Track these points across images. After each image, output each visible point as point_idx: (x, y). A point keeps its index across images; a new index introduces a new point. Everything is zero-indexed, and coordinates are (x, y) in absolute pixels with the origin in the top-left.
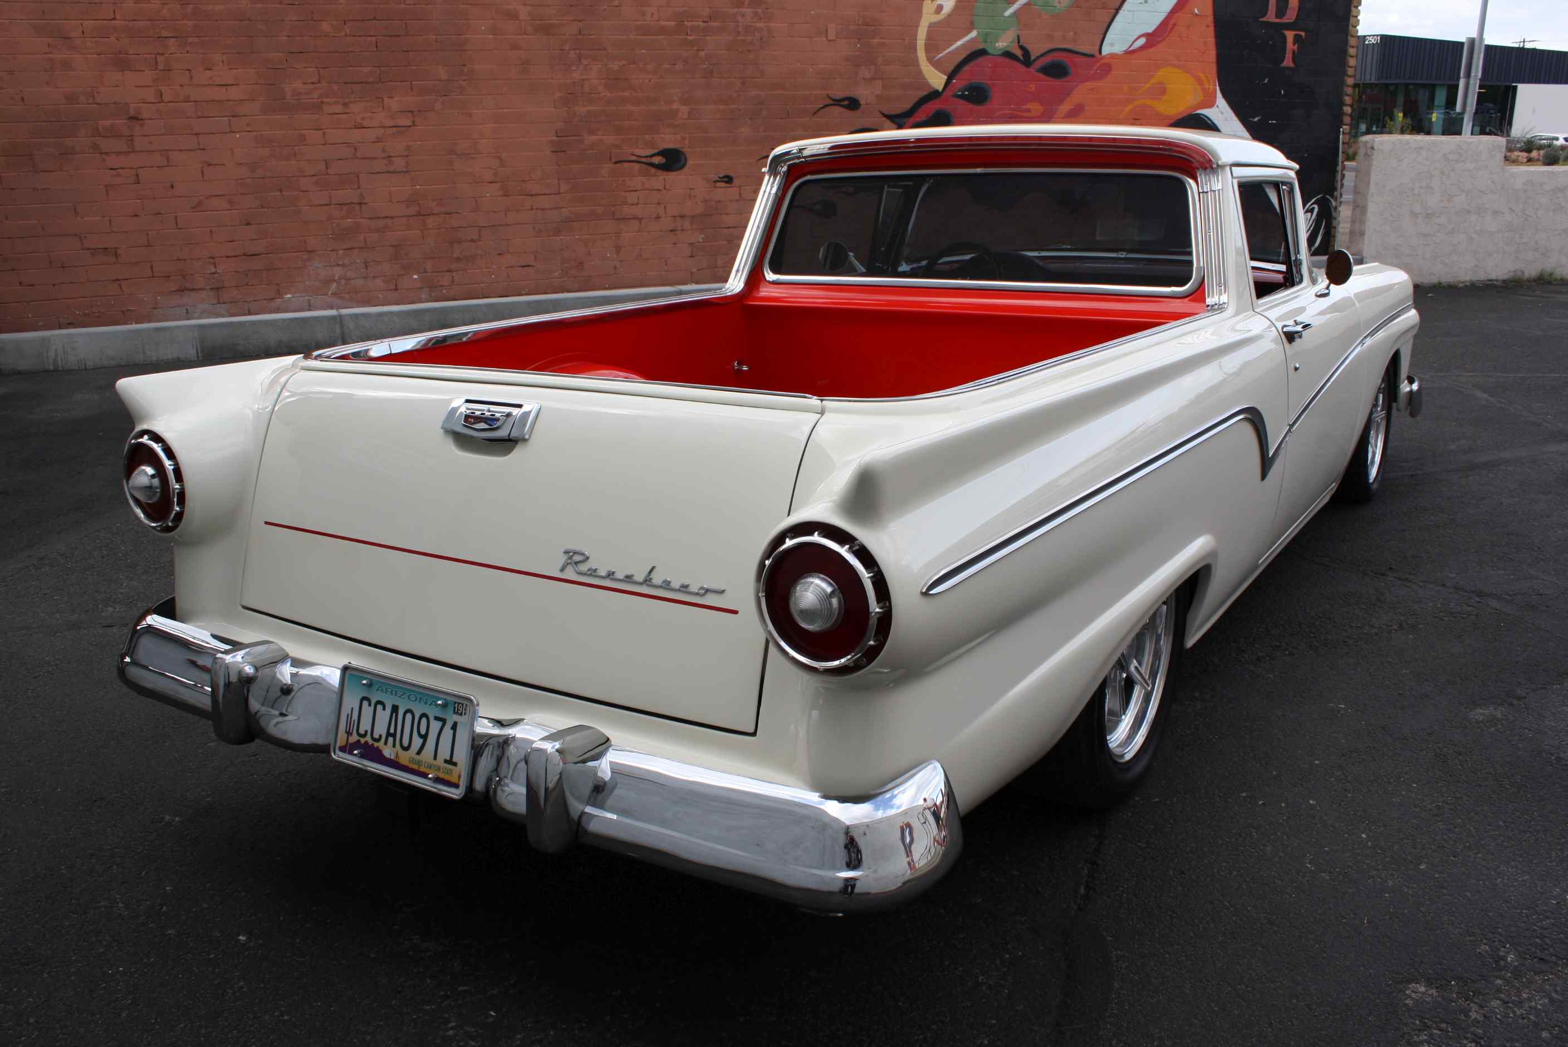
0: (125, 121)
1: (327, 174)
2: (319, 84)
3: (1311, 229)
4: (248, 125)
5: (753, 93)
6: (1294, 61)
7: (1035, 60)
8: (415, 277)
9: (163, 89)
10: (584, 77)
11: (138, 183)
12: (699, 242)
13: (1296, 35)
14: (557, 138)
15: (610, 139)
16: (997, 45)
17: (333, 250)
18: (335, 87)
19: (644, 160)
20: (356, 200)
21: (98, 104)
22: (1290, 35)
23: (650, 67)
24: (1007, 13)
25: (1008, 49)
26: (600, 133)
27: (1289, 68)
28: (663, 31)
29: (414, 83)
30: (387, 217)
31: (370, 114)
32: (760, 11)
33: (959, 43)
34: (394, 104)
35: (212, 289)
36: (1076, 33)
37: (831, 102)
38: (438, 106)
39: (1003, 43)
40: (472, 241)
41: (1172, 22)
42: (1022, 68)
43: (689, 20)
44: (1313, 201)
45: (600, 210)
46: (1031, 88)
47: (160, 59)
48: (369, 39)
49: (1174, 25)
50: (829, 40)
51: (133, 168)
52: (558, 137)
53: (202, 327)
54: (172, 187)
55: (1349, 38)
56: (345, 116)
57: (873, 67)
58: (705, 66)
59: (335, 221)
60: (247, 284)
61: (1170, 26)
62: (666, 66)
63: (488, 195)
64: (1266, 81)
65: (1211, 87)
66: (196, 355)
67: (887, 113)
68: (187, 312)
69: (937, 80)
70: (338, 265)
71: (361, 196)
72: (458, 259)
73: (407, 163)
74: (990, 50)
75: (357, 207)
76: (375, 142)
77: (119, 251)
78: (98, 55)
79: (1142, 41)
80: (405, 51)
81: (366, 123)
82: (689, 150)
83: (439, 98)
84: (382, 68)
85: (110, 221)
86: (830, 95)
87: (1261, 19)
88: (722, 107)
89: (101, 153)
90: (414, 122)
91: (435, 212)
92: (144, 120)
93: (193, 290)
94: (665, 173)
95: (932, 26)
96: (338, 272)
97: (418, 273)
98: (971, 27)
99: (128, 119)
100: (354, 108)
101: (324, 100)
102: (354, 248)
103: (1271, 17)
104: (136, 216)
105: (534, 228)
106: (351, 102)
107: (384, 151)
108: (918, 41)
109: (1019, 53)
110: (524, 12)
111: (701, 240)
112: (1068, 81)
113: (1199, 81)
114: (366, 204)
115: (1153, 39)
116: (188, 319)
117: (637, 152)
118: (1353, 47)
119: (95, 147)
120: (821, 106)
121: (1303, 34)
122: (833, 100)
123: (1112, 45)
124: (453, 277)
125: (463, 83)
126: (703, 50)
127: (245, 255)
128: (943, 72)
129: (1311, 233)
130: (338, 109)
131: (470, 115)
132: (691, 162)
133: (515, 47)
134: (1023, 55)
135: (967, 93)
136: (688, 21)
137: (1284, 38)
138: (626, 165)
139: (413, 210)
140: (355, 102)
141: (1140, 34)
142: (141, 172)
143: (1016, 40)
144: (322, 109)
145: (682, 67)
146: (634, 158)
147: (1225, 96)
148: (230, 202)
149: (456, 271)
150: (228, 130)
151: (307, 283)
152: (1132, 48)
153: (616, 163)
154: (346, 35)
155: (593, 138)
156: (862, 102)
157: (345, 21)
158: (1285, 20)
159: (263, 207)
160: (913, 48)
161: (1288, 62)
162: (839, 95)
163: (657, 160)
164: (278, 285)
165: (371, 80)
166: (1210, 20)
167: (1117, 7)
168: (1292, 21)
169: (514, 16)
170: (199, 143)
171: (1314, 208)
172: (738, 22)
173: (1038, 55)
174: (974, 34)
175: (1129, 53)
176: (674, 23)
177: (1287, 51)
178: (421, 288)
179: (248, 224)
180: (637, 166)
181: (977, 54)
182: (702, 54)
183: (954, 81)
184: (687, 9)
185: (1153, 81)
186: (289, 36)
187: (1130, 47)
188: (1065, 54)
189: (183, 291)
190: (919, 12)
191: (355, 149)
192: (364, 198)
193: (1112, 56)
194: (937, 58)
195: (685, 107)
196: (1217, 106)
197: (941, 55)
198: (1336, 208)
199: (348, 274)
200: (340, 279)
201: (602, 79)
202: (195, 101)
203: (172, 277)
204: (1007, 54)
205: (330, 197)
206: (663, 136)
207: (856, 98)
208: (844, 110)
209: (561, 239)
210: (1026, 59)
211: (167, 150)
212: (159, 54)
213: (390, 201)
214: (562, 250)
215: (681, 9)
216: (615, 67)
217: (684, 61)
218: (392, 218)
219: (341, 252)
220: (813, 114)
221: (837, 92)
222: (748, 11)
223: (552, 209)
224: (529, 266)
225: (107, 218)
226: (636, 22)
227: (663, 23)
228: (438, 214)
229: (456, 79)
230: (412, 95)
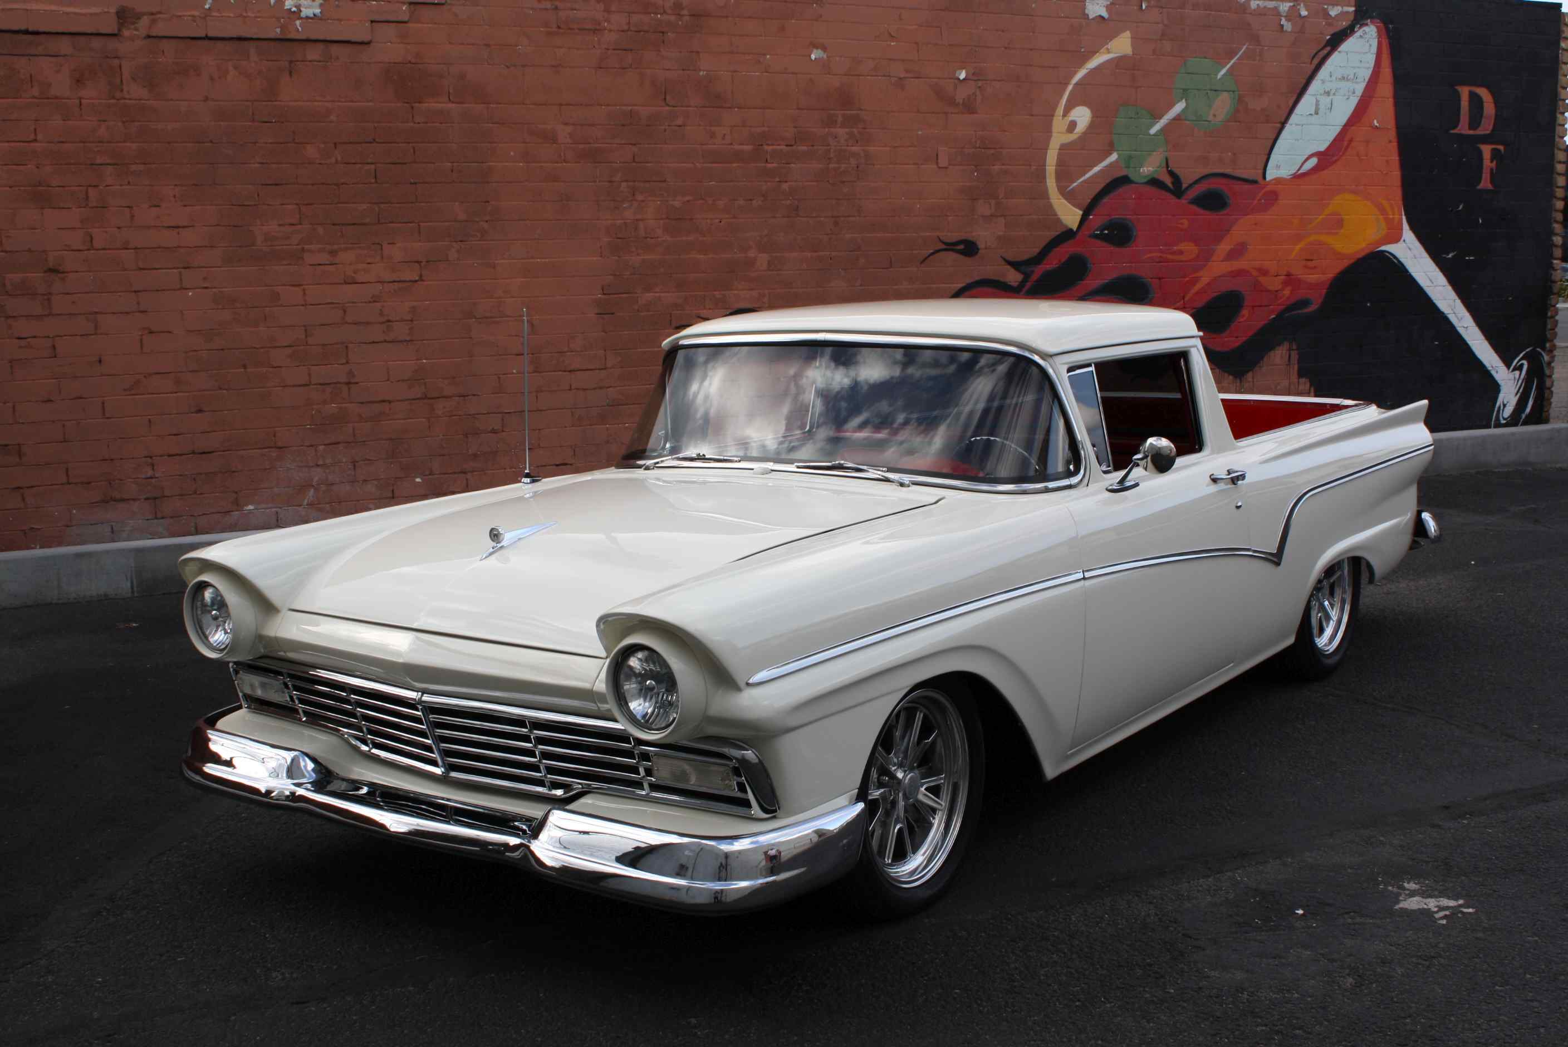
0: (42, 275)
1: (307, 344)
2: (300, 226)
3: (1521, 390)
4: (205, 279)
5: (848, 236)
6: (1492, 182)
7: (1187, 188)
8: (418, 480)
9: (94, 231)
10: (639, 217)
11: (55, 357)
13: (1493, 150)
14: (603, 296)
15: (670, 297)
16: (1141, 171)
17: (312, 446)
18: (320, 230)
20: (343, 379)
21: (6, 252)
22: (1486, 150)
23: (721, 204)
24: (1153, 131)
25: (1155, 176)
26: (657, 290)
27: (1487, 191)
28: (737, 157)
29: (421, 224)
30: (384, 401)
31: (365, 266)
32: (855, 130)
33: (1096, 169)
34: (395, 252)
35: (147, 499)
36: (1234, 154)
37: (944, 247)
38: (453, 255)
39: (1148, 169)
40: (494, 431)
41: (1347, 138)
42: (1173, 199)
43: (770, 143)
44: (1521, 355)
46: (1182, 224)
47: (92, 192)
48: (367, 167)
49: (1351, 141)
50: (940, 168)
51: (48, 337)
52: (604, 294)
53: (139, 551)
54: (100, 361)
55: (1556, 151)
56: (331, 268)
57: (993, 202)
58: (788, 202)
59: (315, 407)
60: (195, 493)
61: (1345, 143)
62: (741, 202)
63: (514, 371)
64: (1461, 207)
65: (1397, 216)
66: (130, 590)
67: (1010, 259)
68: (113, 532)
69: (1070, 216)
70: (318, 466)
71: (351, 373)
72: (475, 456)
73: (411, 329)
74: (1133, 176)
75: (345, 388)
76: (370, 302)
77: (24, 449)
78: (10, 187)
79: (1314, 161)
80: (411, 183)
81: (360, 278)
83: (454, 244)
84: (382, 206)
85: (14, 407)
86: (941, 238)
87: (1452, 132)
88: (809, 255)
89: (7, 317)
90: (421, 276)
91: (446, 394)
92: (67, 272)
93: (123, 500)
95: (1063, 147)
96: (317, 475)
97: (422, 475)
98: (1110, 148)
99: (45, 272)
100: (346, 257)
101: (306, 247)
102: (338, 443)
103: (1463, 128)
104: (49, 401)
105: (573, 414)
106: (340, 249)
107: (381, 314)
108: (1047, 167)
109: (1168, 181)
110: (563, 133)
112: (1227, 214)
113: (1383, 211)
114: (357, 383)
115: (1326, 158)
116: (113, 541)
117: (704, 313)
118: (1560, 162)
120: (932, 251)
121: (1501, 148)
122: (944, 243)
123: (1278, 167)
124: (467, 479)
125: (486, 225)
126: (786, 182)
127: (193, 453)
128: (1078, 207)
129: (1521, 395)
130: (324, 258)
131: (494, 266)
133: (550, 178)
134: (1173, 183)
135: (1106, 232)
136: (768, 145)
137: (1480, 153)
139: (417, 391)
140: (346, 249)
141: (1310, 153)
142: (59, 342)
143: (1164, 164)
144: (302, 258)
145: (760, 202)
147: (1413, 228)
148: (177, 382)
150: (179, 286)
151: (276, 490)
152: (1301, 171)
154: (337, 162)
155: (649, 296)
156: (981, 245)
157: (335, 144)
158: (1479, 132)
159: (220, 389)
160: (1041, 175)
161: (1485, 183)
162: (952, 236)
164: (236, 493)
165: (367, 220)
166: (1392, 134)
167: (1283, 120)
168: (1488, 132)
169: (550, 138)
170: (138, 303)
171: (1522, 365)
172: (829, 145)
173: (1191, 182)
174: (1114, 157)
175: (1297, 177)
176: (750, 147)
177: (1484, 171)
178: (425, 495)
179: (200, 411)
181: (1117, 183)
182: (785, 186)
183: (1091, 217)
184: (766, 129)
185: (1327, 211)
186: (262, 163)
187: (1299, 170)
188: (1224, 181)
189: (107, 502)
190: (1048, 130)
191: (345, 312)
192: (354, 376)
193: (1278, 181)
194: (1071, 187)
195: (765, 255)
196: (1404, 241)
197: (1075, 184)
198: (1549, 364)
199: (330, 477)
200: (318, 485)
201: (662, 219)
202: (136, 248)
203: (93, 484)
204: (1154, 182)
205: (310, 375)
206: (736, 292)
207: (974, 241)
208: (957, 256)
209: (607, 429)
210: (1177, 188)
211: (96, 313)
212: (90, 186)
213: (388, 380)
214: (608, 442)
215: (759, 130)
216: (677, 204)
217: (763, 196)
218: (390, 402)
219: (321, 448)
220: (922, 263)
221: (949, 234)
222: (842, 132)
223: (595, 389)
224: (566, 464)
225: (10, 405)
226: (704, 146)
227: (737, 147)
228: (450, 397)
229: (477, 220)
230: (420, 241)
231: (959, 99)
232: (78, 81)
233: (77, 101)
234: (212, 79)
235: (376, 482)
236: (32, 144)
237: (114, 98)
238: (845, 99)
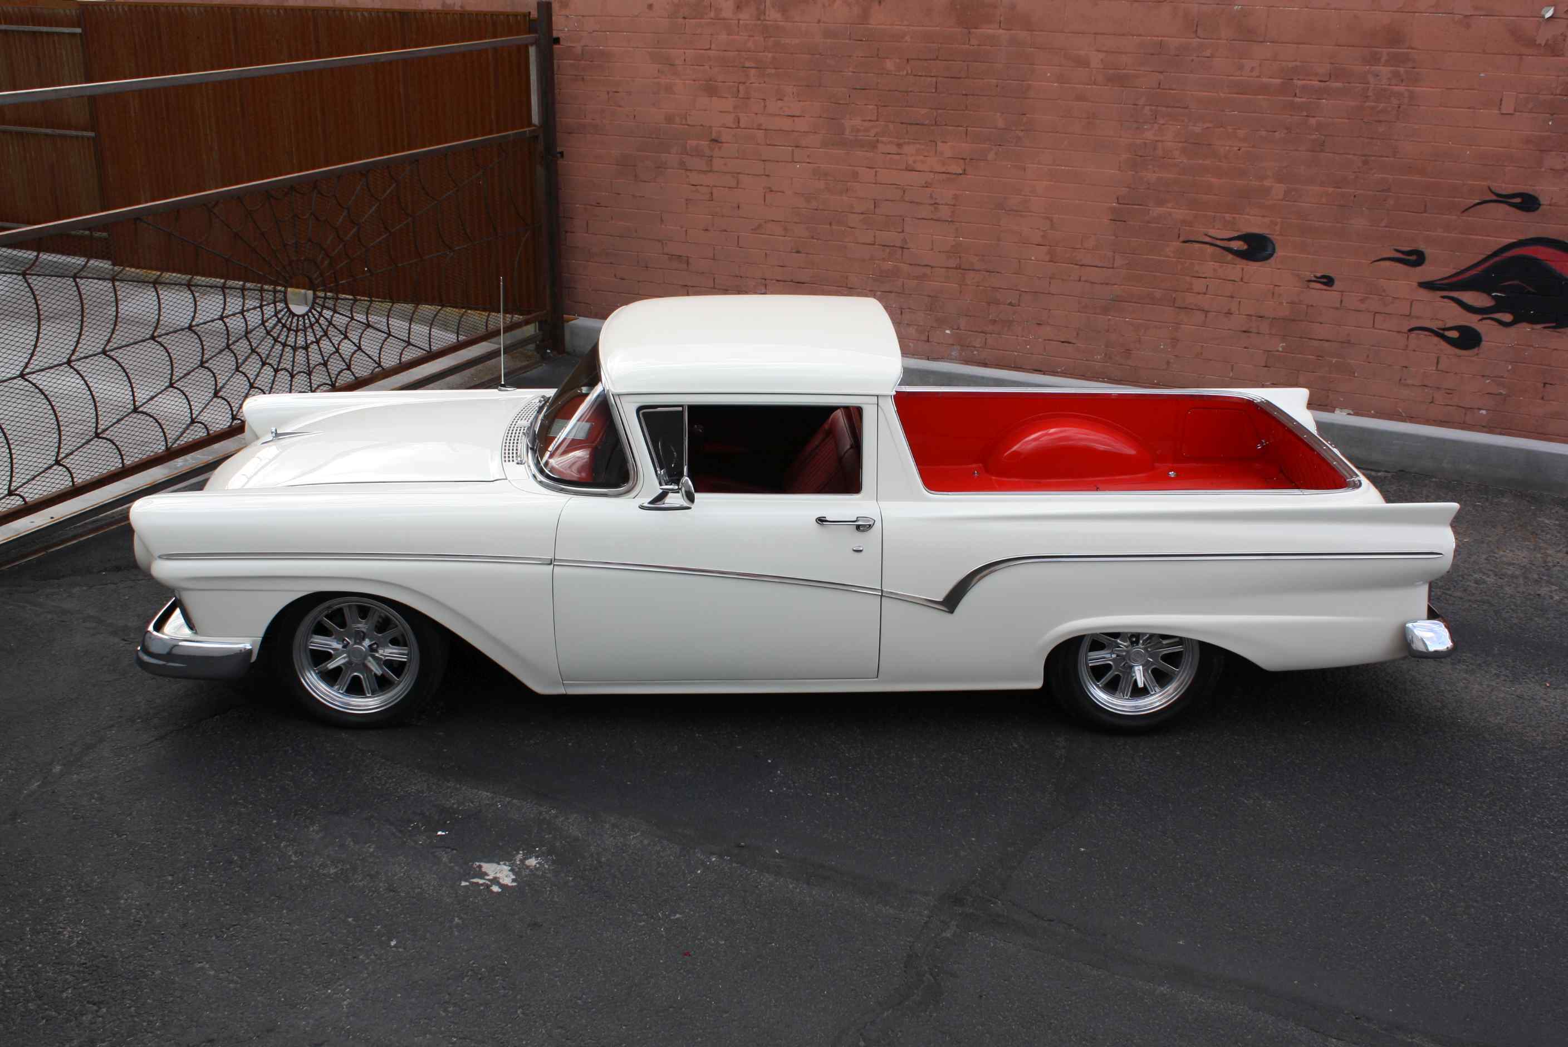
0: (708, 143)
1: (875, 213)
2: (877, 122)
4: (808, 156)
5: (1378, 176)
8: (948, 332)
9: (741, 115)
10: (1158, 138)
11: (712, 200)
12: (1278, 351)
14: (1117, 205)
15: (1180, 213)
18: (891, 126)
19: (1219, 243)
20: (899, 244)
21: (688, 125)
23: (1241, 133)
26: (1170, 205)
28: (1264, 89)
29: (969, 128)
30: (927, 266)
31: (922, 157)
32: (1402, 70)
34: (946, 149)
37: (1494, 198)
38: (991, 156)
40: (1010, 304)
43: (1301, 77)
45: (1158, 294)
47: (741, 87)
48: (929, 79)
50: (1502, 114)
51: (709, 186)
52: (1119, 203)
54: (739, 207)
56: (898, 157)
58: (1314, 137)
59: (877, 262)
62: (1263, 133)
63: (1033, 258)
71: (904, 240)
72: (994, 322)
73: (953, 212)
75: (899, 251)
76: (923, 187)
77: (690, 260)
78: (694, 81)
80: (963, 95)
81: (919, 166)
82: (1278, 237)
83: (993, 147)
84: (939, 111)
85: (686, 231)
86: (1493, 189)
88: (1331, 190)
89: (687, 170)
90: (965, 170)
91: (976, 268)
92: (723, 143)
94: (1245, 261)
97: (952, 328)
99: (711, 141)
100: (908, 149)
101: (880, 139)
102: (891, 292)
104: (707, 230)
105: (1080, 302)
106: (905, 143)
107: (931, 197)
110: (1096, 59)
111: (1280, 349)
114: (908, 249)
117: (1212, 232)
119: (682, 165)
120: (1478, 201)
122: (1498, 196)
124: (986, 339)
125: (1021, 134)
126: (1314, 117)
127: (792, 281)
131: (1025, 169)
132: (1279, 253)
133: (1080, 98)
136: (1298, 79)
138: (1197, 245)
139: (952, 263)
140: (909, 143)
142: (715, 190)
144: (877, 148)
145: (1283, 135)
146: (1207, 239)
148: (785, 229)
149: (991, 334)
150: (791, 160)
153: (1184, 242)
154: (907, 74)
155: (1161, 210)
156: (1543, 200)
157: (908, 60)
159: (813, 238)
162: (1506, 188)
163: (1237, 245)
165: (927, 122)
169: (1083, 63)
170: (765, 169)
172: (1368, 83)
176: (1278, 81)
178: (953, 345)
179: (798, 252)
180: (1209, 249)
182: (1313, 121)
184: (1298, 64)
186: (854, 72)
191: (904, 192)
192: (906, 243)
195: (1282, 186)
201: (1181, 142)
202: (766, 130)
205: (875, 237)
206: (1248, 217)
207: (1536, 195)
208: (1512, 210)
209: (1109, 320)
211: (739, 173)
212: (741, 83)
213: (932, 249)
214: (1108, 331)
215: (1291, 65)
216: (1197, 129)
217: (1287, 129)
218: (932, 267)
219: (879, 293)
220: (1463, 212)
221: (1503, 185)
222: (1385, 71)
223: (1102, 284)
224: (1069, 343)
225: (684, 229)
226: (1231, 78)
227: (1265, 80)
228: (979, 270)
229: (1014, 128)
230: (966, 142)
231: (1541, 40)
232: (738, 7)
233: (737, 22)
234: (824, 6)
235: (916, 327)
236: (708, 51)
237: (759, 19)
238: (1394, 37)
